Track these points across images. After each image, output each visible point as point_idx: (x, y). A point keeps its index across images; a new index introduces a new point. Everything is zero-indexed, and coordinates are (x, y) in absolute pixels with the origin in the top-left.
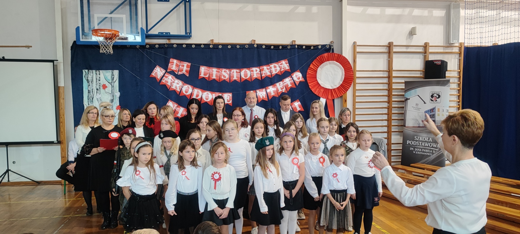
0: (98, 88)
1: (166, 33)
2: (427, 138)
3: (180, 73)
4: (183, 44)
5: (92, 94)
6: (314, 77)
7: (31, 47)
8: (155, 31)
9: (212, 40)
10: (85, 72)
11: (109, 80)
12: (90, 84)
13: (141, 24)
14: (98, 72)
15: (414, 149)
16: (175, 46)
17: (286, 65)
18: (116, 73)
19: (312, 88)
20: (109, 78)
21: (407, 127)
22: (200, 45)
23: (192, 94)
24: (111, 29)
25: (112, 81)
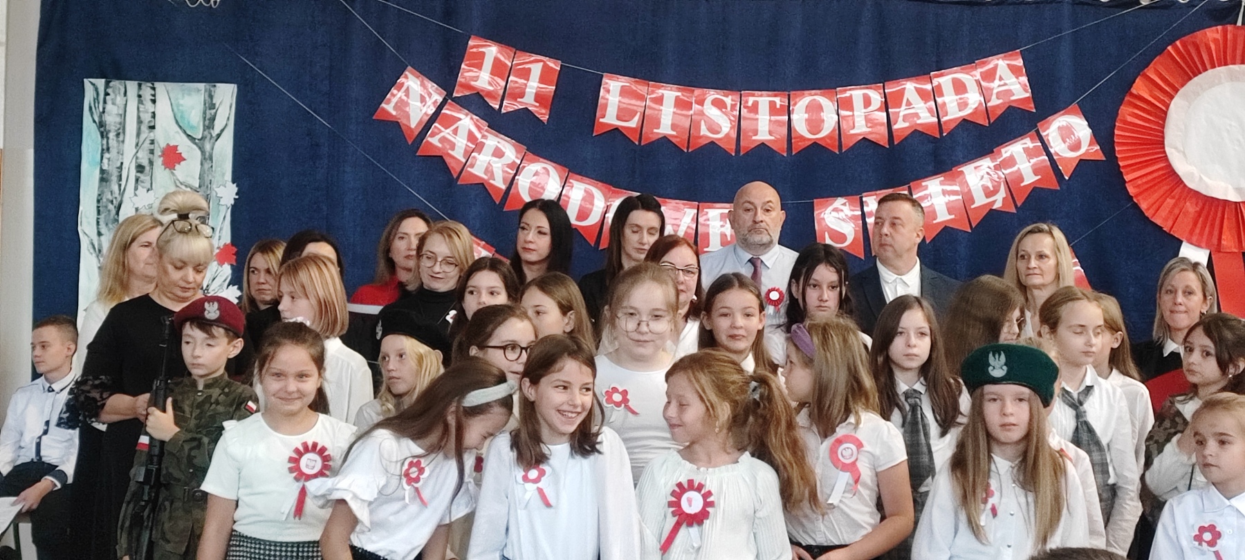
0: (145, 162)
3: (509, 106)
5: (115, 188)
6: (1152, 143)
10: (92, 87)
11: (192, 127)
12: (110, 141)
14: (147, 92)
17: (1014, 79)
18: (226, 94)
19: (1137, 196)
20: (195, 118)
25: (206, 133)
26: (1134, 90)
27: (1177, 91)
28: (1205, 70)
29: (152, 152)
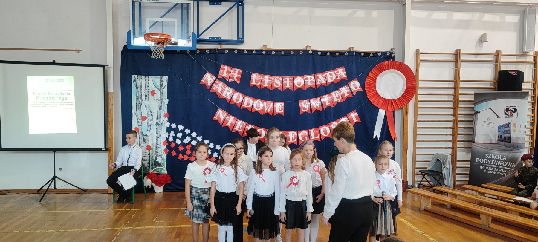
0: (147, 94)
1: (217, 38)
2: (501, 156)
3: (231, 80)
4: (234, 50)
5: (140, 100)
6: (373, 87)
7: (81, 51)
8: (206, 36)
9: (265, 46)
10: (134, 77)
11: (158, 86)
12: (139, 90)
13: (193, 28)
14: (147, 78)
15: (485, 168)
16: (226, 51)
17: (343, 73)
18: (165, 78)
19: (370, 98)
20: (158, 84)
21: (476, 143)
22: (252, 51)
23: (242, 103)
24: (161, 33)
25: (161, 87)
26: (369, 75)
27: (378, 75)
28: (385, 70)
29: (148, 92)
